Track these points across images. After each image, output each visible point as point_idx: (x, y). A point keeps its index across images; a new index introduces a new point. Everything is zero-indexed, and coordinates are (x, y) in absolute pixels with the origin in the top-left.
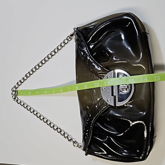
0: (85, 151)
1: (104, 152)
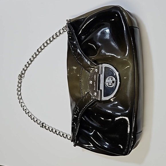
0: (74, 142)
1: (91, 145)
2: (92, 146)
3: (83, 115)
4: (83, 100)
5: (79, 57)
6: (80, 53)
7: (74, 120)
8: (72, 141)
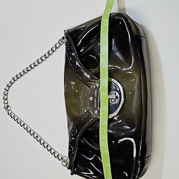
0: (71, 170)
1: (90, 172)
2: (92, 173)
3: (81, 138)
4: (82, 119)
5: (78, 70)
6: (79, 66)
7: (72, 143)
8: (69, 169)
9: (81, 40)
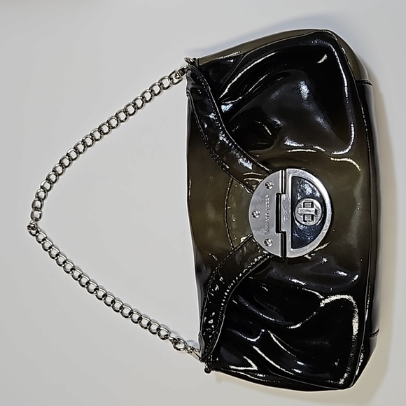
0: (206, 362)
2: (256, 368)
4: (237, 257)
6: (227, 142)
9: (229, 86)
